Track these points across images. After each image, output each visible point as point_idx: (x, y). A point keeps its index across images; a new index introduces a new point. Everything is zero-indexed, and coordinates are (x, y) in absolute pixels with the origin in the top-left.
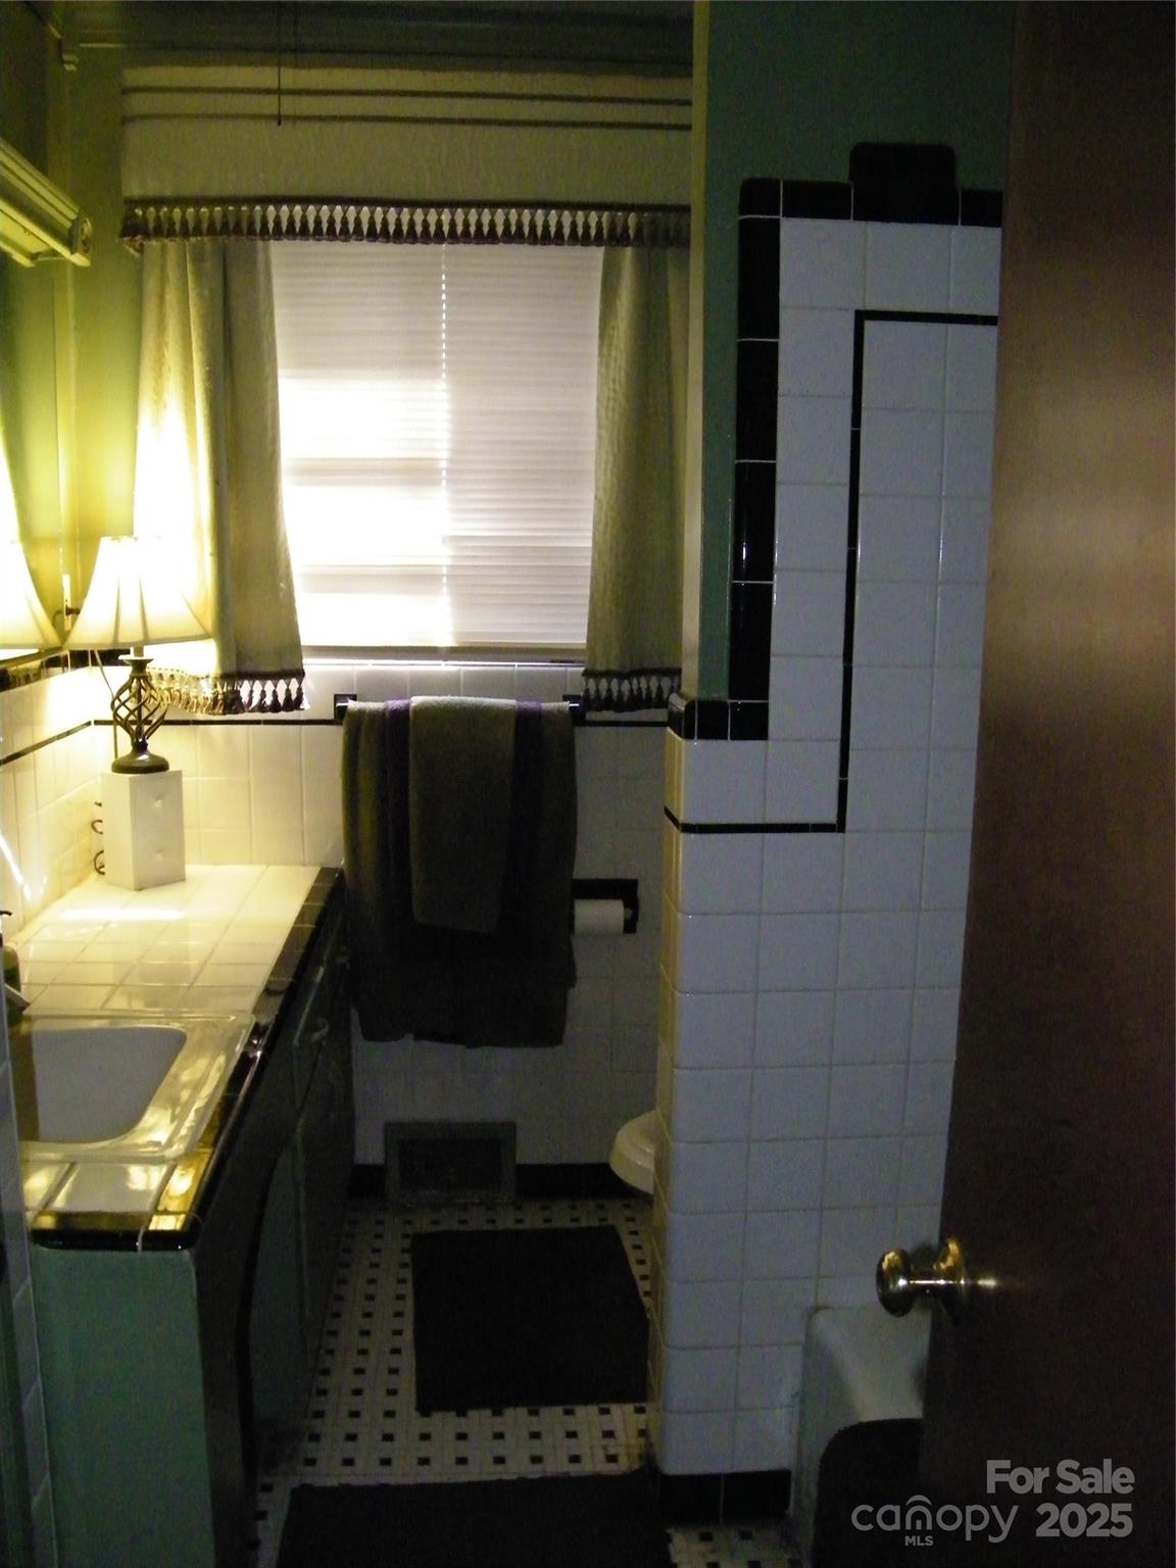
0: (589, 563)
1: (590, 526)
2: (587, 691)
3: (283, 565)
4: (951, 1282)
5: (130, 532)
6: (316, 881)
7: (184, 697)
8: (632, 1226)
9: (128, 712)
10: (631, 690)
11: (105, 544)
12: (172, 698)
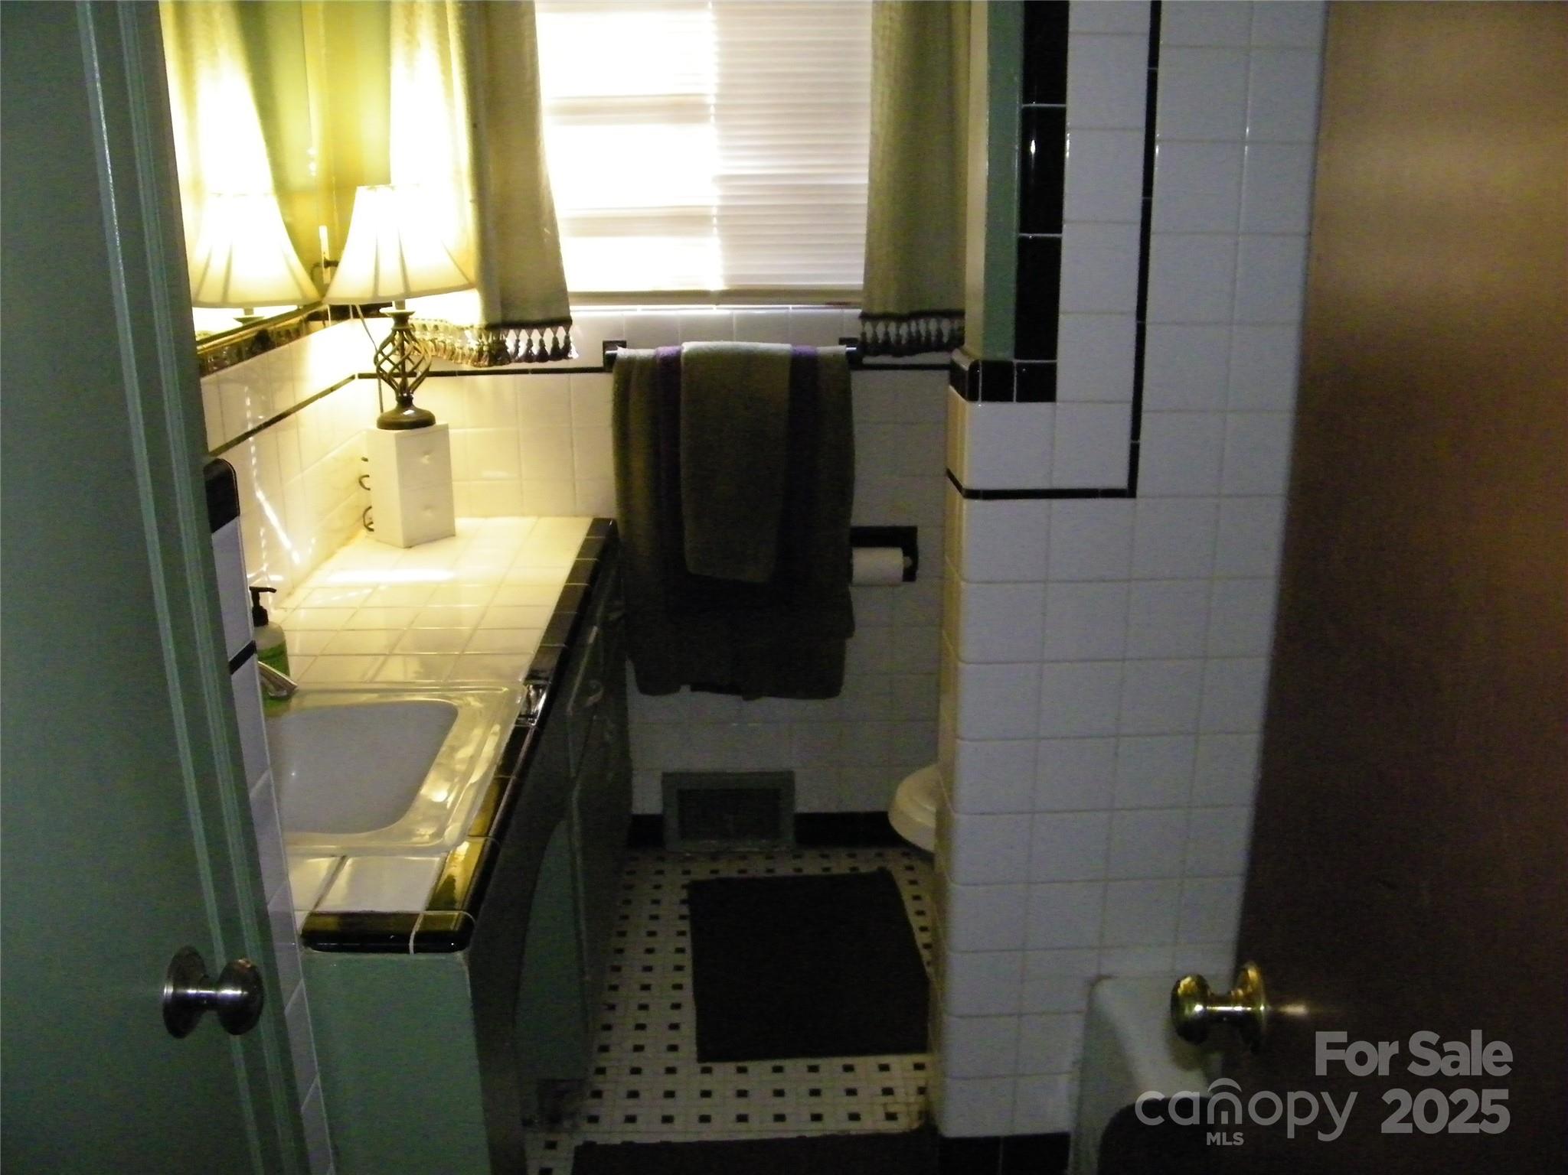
0: (865, 201)
1: (866, 161)
2: (864, 334)
3: (547, 211)
4: (1249, 1009)
5: (386, 180)
6: (588, 534)
7: (449, 348)
8: (910, 875)
9: (392, 366)
10: (910, 333)
11: (362, 194)
12: (437, 349)
